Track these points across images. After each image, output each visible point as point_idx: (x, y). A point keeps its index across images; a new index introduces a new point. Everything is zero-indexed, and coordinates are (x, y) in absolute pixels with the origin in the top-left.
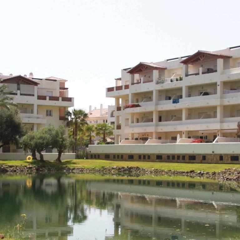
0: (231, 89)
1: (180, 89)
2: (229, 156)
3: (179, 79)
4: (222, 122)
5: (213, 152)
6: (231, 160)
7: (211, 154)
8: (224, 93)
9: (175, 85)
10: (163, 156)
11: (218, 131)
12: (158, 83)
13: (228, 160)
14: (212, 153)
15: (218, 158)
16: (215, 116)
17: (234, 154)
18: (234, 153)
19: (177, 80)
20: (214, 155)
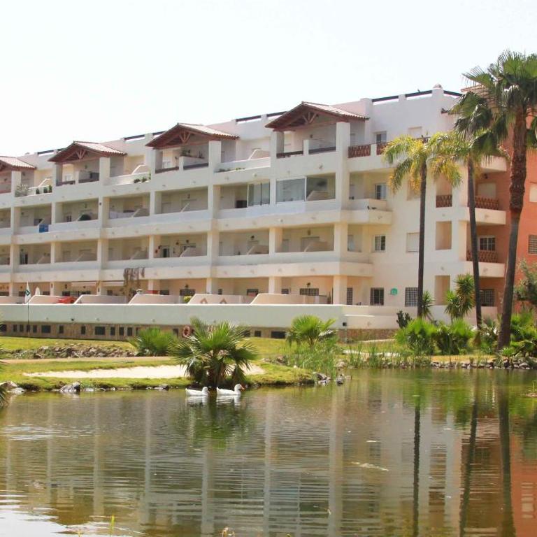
0: (125, 212)
1: (49, 207)
2: (94, 327)
3: (48, 189)
4: (104, 268)
5: (73, 320)
6: (96, 333)
7: (70, 324)
8: (110, 218)
9: (42, 200)
10: (8, 327)
11: (98, 283)
12: (18, 195)
13: (92, 334)
14: (70, 321)
15: (80, 330)
16: (94, 258)
17: (99, 324)
18: (100, 322)
19: (45, 191)
20: (73, 324)
